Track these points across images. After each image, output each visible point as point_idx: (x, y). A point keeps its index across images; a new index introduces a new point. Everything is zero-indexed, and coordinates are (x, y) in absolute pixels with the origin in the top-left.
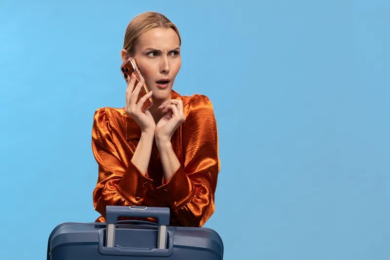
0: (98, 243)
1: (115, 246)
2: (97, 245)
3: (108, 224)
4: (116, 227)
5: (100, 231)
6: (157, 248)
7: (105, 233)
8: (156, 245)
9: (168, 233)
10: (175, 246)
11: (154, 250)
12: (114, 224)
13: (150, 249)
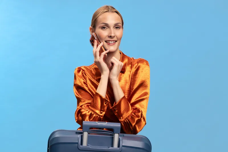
0: (77, 143)
1: (88, 145)
2: (77, 144)
3: (84, 132)
4: (89, 134)
5: (79, 136)
6: (112, 147)
7: (82, 137)
8: (112, 145)
9: (119, 138)
10: (123, 146)
11: (111, 148)
12: (88, 132)
13: (109, 148)
